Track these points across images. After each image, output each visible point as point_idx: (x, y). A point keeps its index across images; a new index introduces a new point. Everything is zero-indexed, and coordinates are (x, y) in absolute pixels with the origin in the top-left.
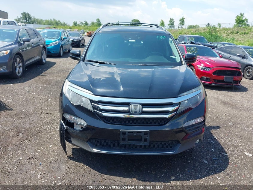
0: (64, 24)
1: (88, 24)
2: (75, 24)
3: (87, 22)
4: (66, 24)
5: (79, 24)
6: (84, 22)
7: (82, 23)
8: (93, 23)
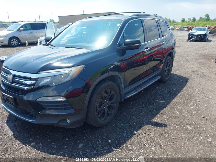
0: (174, 22)
1: (196, 20)
2: (183, 21)
3: (195, 18)
4: (175, 21)
5: (187, 20)
6: (192, 19)
7: (190, 20)
8: (201, 19)
